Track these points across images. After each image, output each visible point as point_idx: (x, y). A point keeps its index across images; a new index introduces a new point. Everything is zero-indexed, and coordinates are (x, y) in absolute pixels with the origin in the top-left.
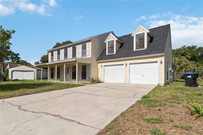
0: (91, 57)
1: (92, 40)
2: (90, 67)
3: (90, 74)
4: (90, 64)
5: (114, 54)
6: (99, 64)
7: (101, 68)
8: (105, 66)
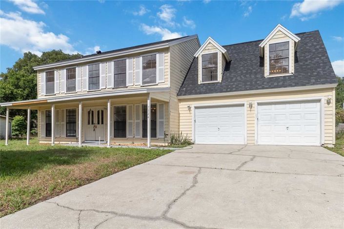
0: (168, 86)
1: (170, 48)
2: (168, 109)
3: (168, 125)
4: (168, 103)
5: (219, 83)
6: (182, 103)
7: (188, 112)
8: (196, 108)
